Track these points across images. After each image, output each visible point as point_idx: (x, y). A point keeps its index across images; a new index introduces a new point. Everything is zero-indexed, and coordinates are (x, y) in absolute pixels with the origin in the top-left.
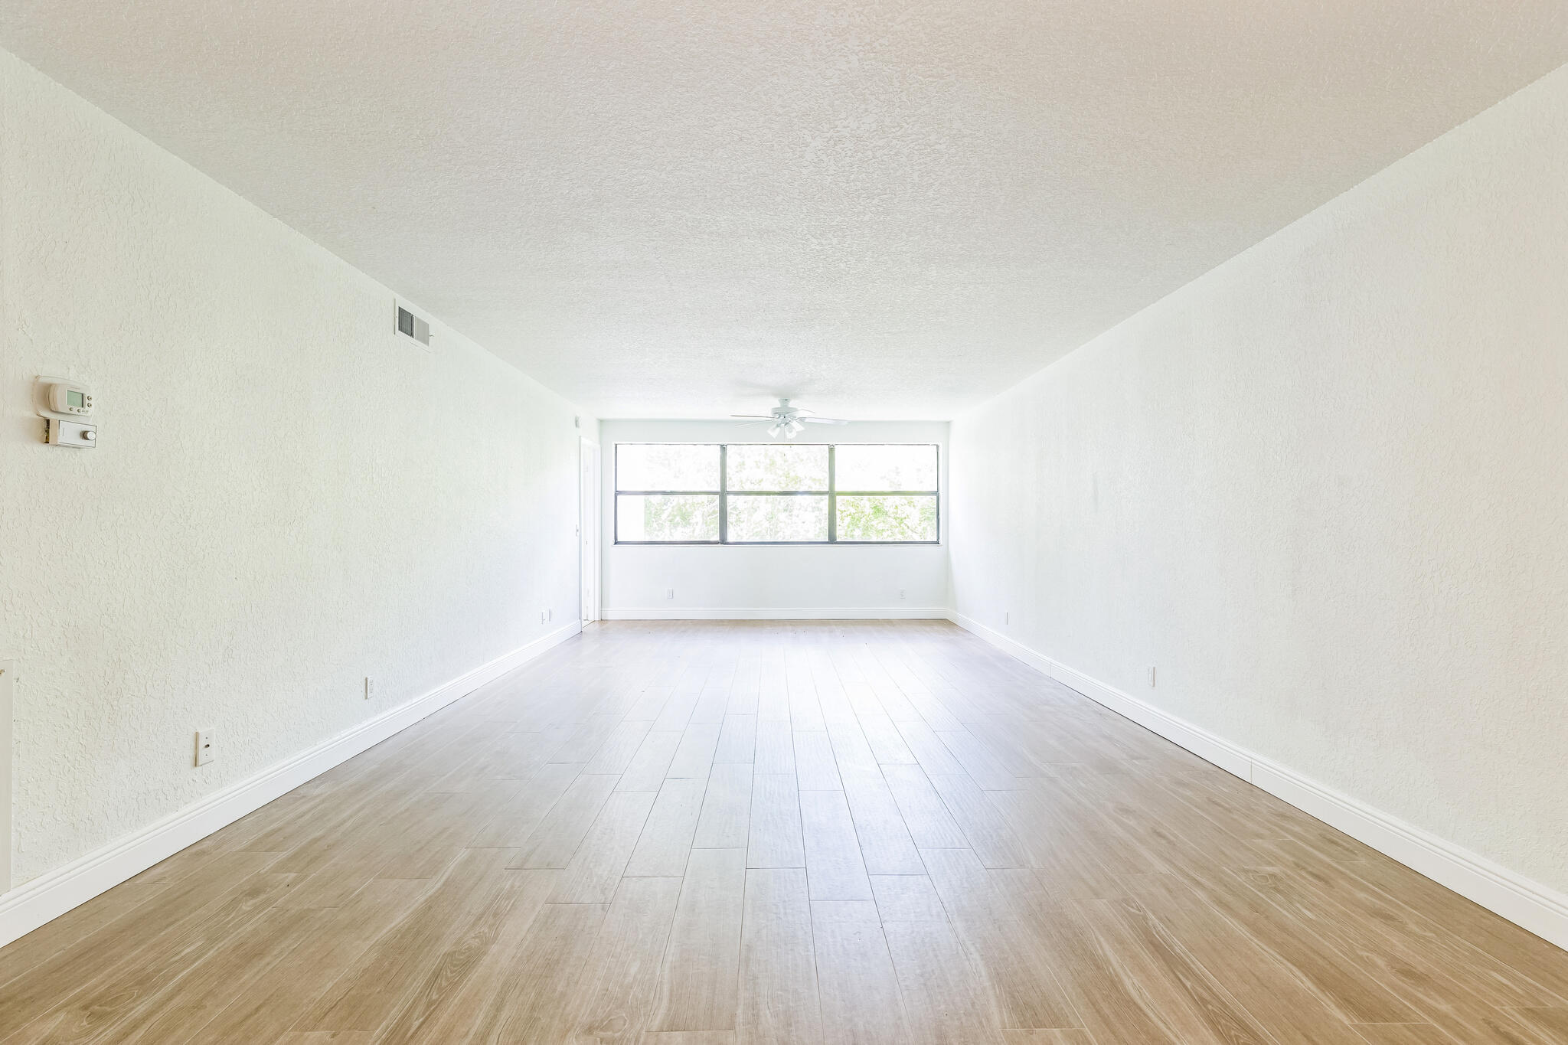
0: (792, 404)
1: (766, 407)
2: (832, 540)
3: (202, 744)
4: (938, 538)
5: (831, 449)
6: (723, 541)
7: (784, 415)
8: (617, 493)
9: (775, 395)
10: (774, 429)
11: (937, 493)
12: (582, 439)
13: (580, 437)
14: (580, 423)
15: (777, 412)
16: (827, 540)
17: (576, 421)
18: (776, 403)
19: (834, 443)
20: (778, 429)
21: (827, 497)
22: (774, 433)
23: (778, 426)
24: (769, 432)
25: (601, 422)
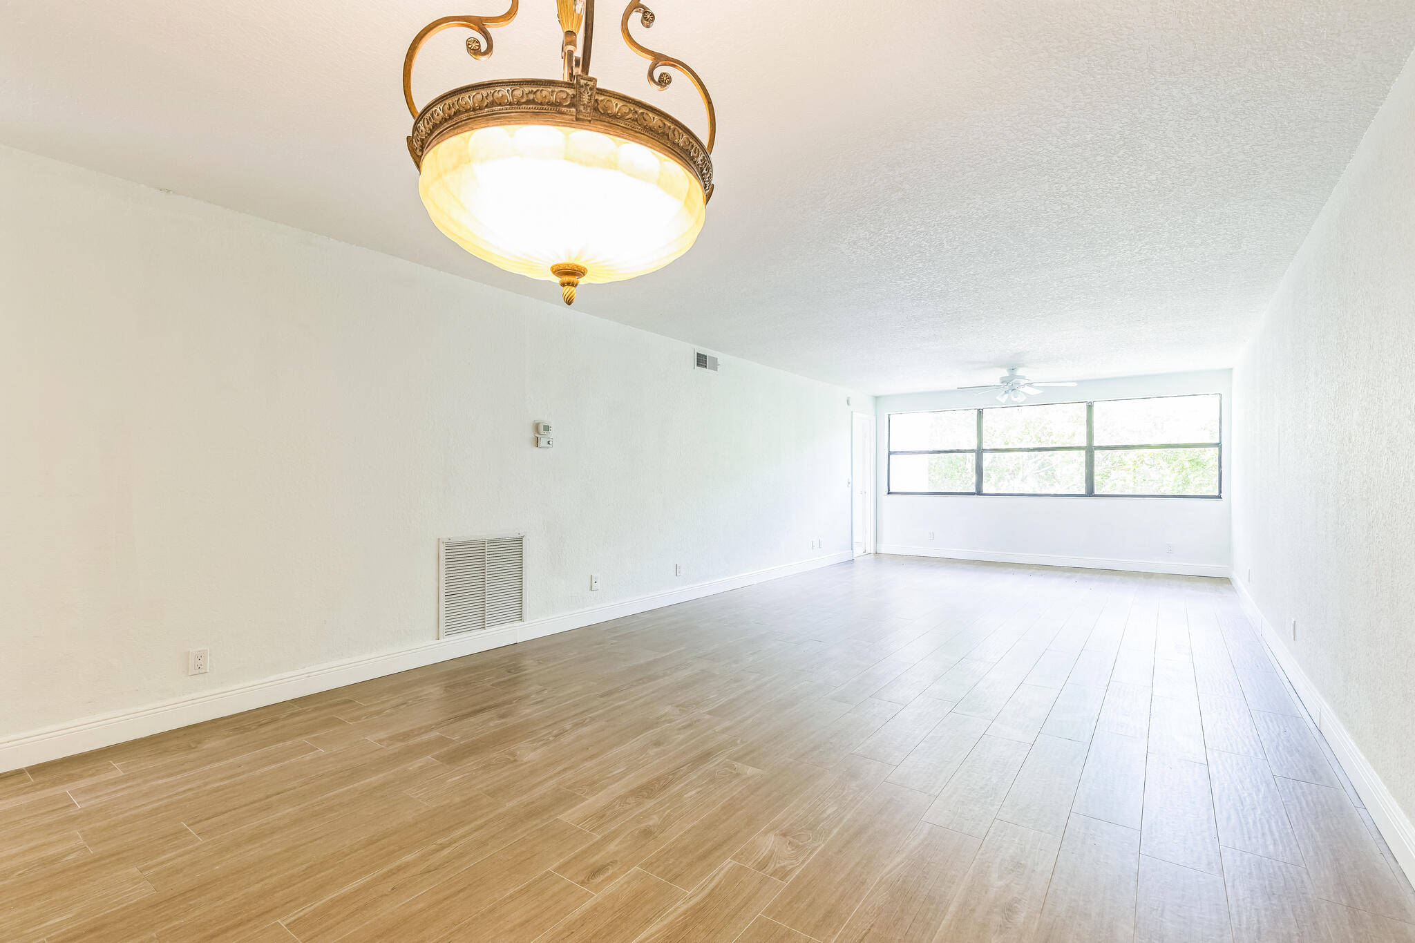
0: (1020, 372)
1: (995, 376)
2: (1090, 493)
3: (594, 581)
4: (1220, 492)
5: (1090, 407)
6: (979, 492)
7: (1010, 384)
8: (890, 453)
9: (1001, 367)
10: (1003, 396)
11: (1219, 445)
12: (854, 413)
13: (852, 412)
14: (850, 402)
15: (1005, 381)
16: (1084, 493)
17: (848, 401)
18: (1005, 373)
19: (1092, 401)
20: (1007, 395)
21: (1083, 452)
22: (1003, 399)
23: (1006, 392)
24: (998, 398)
25: (877, 398)
